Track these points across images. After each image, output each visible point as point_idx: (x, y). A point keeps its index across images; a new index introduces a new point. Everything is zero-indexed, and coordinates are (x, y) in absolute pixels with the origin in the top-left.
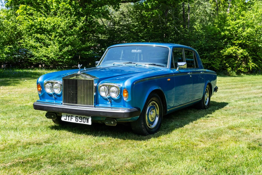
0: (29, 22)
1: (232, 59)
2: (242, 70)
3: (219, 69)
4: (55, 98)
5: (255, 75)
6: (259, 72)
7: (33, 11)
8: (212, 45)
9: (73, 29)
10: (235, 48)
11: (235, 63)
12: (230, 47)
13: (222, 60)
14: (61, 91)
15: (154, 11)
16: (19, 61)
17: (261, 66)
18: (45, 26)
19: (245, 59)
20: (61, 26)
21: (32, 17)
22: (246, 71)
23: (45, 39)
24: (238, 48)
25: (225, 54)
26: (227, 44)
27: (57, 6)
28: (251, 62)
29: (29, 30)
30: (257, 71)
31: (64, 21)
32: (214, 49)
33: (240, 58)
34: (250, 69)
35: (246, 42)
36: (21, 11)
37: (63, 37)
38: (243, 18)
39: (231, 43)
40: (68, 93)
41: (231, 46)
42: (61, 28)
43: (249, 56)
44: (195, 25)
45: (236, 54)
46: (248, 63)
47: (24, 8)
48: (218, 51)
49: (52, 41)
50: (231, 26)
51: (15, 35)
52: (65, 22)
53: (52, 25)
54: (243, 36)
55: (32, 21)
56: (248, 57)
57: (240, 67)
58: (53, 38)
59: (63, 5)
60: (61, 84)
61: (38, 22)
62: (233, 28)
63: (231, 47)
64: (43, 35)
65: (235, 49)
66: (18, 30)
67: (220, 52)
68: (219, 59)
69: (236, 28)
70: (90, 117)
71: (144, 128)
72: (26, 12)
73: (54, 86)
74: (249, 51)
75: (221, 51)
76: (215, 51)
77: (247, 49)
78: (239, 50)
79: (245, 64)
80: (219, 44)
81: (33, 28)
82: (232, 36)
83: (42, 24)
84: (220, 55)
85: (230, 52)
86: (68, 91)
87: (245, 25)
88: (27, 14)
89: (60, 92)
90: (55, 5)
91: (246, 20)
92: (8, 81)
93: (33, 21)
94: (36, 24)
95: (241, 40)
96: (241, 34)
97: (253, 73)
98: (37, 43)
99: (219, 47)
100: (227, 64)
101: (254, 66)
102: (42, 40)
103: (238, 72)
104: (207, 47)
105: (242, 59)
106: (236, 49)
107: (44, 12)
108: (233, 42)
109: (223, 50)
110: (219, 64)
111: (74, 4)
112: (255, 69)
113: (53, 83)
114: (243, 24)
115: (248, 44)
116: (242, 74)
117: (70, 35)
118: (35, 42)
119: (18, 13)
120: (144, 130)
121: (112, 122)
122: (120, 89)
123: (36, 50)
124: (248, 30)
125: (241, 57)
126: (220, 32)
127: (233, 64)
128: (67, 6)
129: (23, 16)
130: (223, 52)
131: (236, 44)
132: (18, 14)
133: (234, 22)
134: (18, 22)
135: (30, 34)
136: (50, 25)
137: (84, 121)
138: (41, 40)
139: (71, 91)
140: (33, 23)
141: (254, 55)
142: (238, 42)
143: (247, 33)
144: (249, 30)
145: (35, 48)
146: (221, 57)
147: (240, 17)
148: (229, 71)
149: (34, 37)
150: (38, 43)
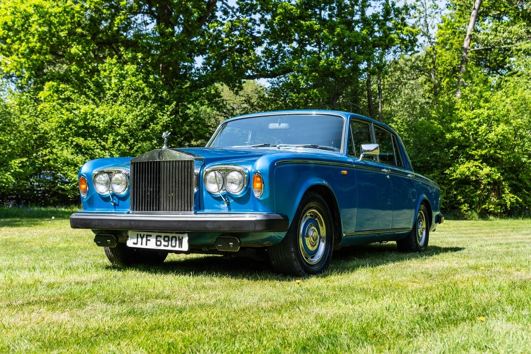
0: (63, 114)
1: (469, 188)
2: (491, 210)
3: (444, 207)
4: (115, 204)
5: (518, 218)
6: (525, 214)
7: (72, 93)
8: (428, 158)
9: (149, 129)
10: (474, 164)
11: (476, 196)
12: (465, 163)
13: (450, 188)
14: (127, 189)
15: (311, 92)
16: (40, 194)
17: (529, 202)
18: (94, 122)
19: (496, 186)
20: (125, 121)
21: (69, 104)
22: (499, 211)
23: (93, 148)
24: (480, 164)
25: (455, 176)
26: (458, 158)
27: (119, 83)
28: (508, 192)
29: (62, 130)
30: (520, 212)
31: (132, 111)
32: (433, 167)
33: (485, 184)
34: (506, 207)
35: (496, 152)
36: (48, 93)
37: (129, 144)
38: (487, 104)
39: (467, 155)
40: (142, 192)
41: (467, 160)
42: (125, 126)
43: (503, 180)
44: (393, 121)
45: (478, 177)
46: (503, 195)
47: (54, 88)
48: (440, 170)
49: (107, 151)
50: (464, 120)
51: (33, 142)
52: (134, 113)
53: (107, 120)
54: (489, 141)
55: (69, 112)
56: (502, 183)
57: (487, 204)
58: (109, 146)
59: (131, 81)
60: (128, 174)
61: (81, 115)
62: (469, 125)
63: (467, 162)
64: (91, 139)
65: (474, 167)
66: (40, 131)
67: (445, 172)
68: (444, 187)
69: (475, 126)
70: (186, 235)
71: (295, 260)
72: (57, 95)
73: (113, 179)
74: (503, 171)
75: (447, 171)
76: (436, 171)
77: (498, 167)
78: (482, 170)
79: (496, 197)
80: (442, 157)
81: (69, 126)
82: (467, 142)
83: (88, 118)
84: (444, 179)
85: (464, 172)
86: (142, 187)
87: (492, 119)
88: (60, 99)
89: (125, 191)
90: (116, 81)
91: (494, 109)
92: (17, 221)
93: (71, 113)
94: (76, 118)
95: (485, 149)
96: (486, 137)
97: (514, 215)
98: (78, 155)
99: (442, 163)
100: (459, 197)
101: (514, 201)
102: (88, 149)
103: (483, 214)
104: (418, 164)
105: (489, 187)
106: (476, 166)
107: (94, 95)
108: (470, 153)
109: (451, 168)
110: (443, 196)
111: (153, 80)
112: (517, 207)
113: (111, 172)
114: (489, 116)
115: (500, 156)
116: (491, 218)
117: (144, 140)
118: (72, 154)
119: (41, 97)
120: (296, 264)
121: (230, 244)
122: (246, 176)
123: (75, 170)
124: (498, 128)
125: (487, 183)
126: (444, 134)
127: (473, 198)
128: (139, 84)
129: (52, 104)
130: (450, 174)
131: (476, 157)
132: (42, 99)
133: (469, 113)
134: (40, 116)
135: (64, 137)
136: (104, 119)
137: (174, 244)
138: (85, 149)
139: (148, 187)
140: (71, 116)
141: (513, 179)
142: (479, 152)
143: (497, 136)
144: (501, 128)
145: (72, 164)
146: (447, 184)
147: (482, 103)
148: (465, 211)
149: (72, 142)
150: (80, 155)
